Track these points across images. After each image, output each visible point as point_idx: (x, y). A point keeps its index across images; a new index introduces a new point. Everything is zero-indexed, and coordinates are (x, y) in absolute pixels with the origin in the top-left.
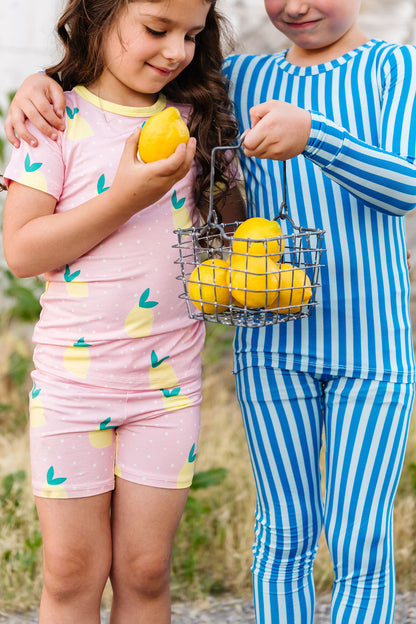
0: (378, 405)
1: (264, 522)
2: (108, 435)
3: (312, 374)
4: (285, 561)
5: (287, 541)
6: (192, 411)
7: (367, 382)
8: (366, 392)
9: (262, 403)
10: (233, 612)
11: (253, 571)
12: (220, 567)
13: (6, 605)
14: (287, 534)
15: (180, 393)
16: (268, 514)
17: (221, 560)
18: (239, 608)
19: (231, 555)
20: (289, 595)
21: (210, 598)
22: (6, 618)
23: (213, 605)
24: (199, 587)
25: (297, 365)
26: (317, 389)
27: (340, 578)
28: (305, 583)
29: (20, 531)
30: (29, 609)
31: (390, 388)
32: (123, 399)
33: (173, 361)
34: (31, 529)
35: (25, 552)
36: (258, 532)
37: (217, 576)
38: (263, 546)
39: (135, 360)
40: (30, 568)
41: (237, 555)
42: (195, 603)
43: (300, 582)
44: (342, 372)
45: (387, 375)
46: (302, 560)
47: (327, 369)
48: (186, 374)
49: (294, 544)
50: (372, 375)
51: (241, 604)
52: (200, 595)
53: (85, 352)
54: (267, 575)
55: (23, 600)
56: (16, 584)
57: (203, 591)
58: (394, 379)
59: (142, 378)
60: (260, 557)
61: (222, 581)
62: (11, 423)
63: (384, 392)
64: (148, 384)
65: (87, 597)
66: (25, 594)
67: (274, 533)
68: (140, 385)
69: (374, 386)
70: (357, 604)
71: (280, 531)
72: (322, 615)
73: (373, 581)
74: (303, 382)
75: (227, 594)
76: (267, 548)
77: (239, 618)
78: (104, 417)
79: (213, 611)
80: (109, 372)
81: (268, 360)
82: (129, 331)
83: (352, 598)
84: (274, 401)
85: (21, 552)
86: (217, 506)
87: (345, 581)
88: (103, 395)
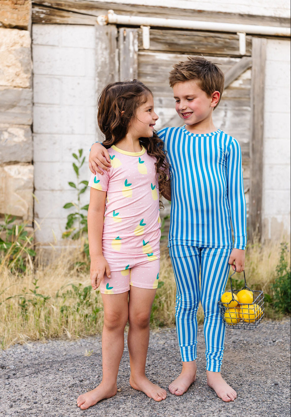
0: (220, 257)
1: (180, 299)
2: (128, 271)
3: (197, 247)
4: (187, 312)
5: (188, 305)
6: (157, 261)
7: (217, 249)
8: (216, 252)
9: (180, 258)
10: (168, 333)
11: (176, 316)
12: (162, 317)
13: (87, 333)
14: (188, 303)
15: (153, 255)
16: (181, 296)
17: (163, 315)
18: (170, 331)
19: (166, 313)
20: (188, 324)
21: (159, 328)
22: (87, 338)
23: (160, 330)
24: (155, 324)
25: (192, 244)
26: (199, 252)
27: (206, 316)
28: (194, 320)
29: (91, 307)
30: (95, 334)
31: (225, 251)
32: (134, 258)
33: (151, 243)
34: (95, 306)
35: (93, 315)
36: (177, 302)
37: (161, 320)
38: (179, 307)
39: (138, 244)
40: (95, 320)
41: (168, 313)
42: (154, 330)
43: (192, 319)
44: (208, 246)
45: (224, 246)
46: (193, 312)
47: (203, 245)
48: (155, 248)
49: (191, 306)
50: (219, 246)
51: (170, 330)
52: (156, 327)
53: (120, 242)
54: (181, 317)
55: (93, 331)
56: (90, 326)
57: (157, 326)
58: (226, 248)
59: (140, 250)
60: (178, 311)
61: (164, 322)
62: (85, 269)
63: (223, 252)
64: (142, 252)
65: (120, 329)
66: (93, 329)
67: (183, 302)
68: (140, 252)
69: (219, 250)
70: (213, 325)
71: (186, 302)
72: (199, 333)
73: (218, 317)
74: (194, 250)
75: (166, 326)
76: (181, 308)
77: (170, 334)
78: (127, 265)
79: (161, 333)
80: (128, 248)
81: (182, 242)
82: (136, 233)
83: (211, 323)
84: (184, 257)
85: (92, 315)
86: (161, 295)
87: (208, 317)
88: (126, 257)
